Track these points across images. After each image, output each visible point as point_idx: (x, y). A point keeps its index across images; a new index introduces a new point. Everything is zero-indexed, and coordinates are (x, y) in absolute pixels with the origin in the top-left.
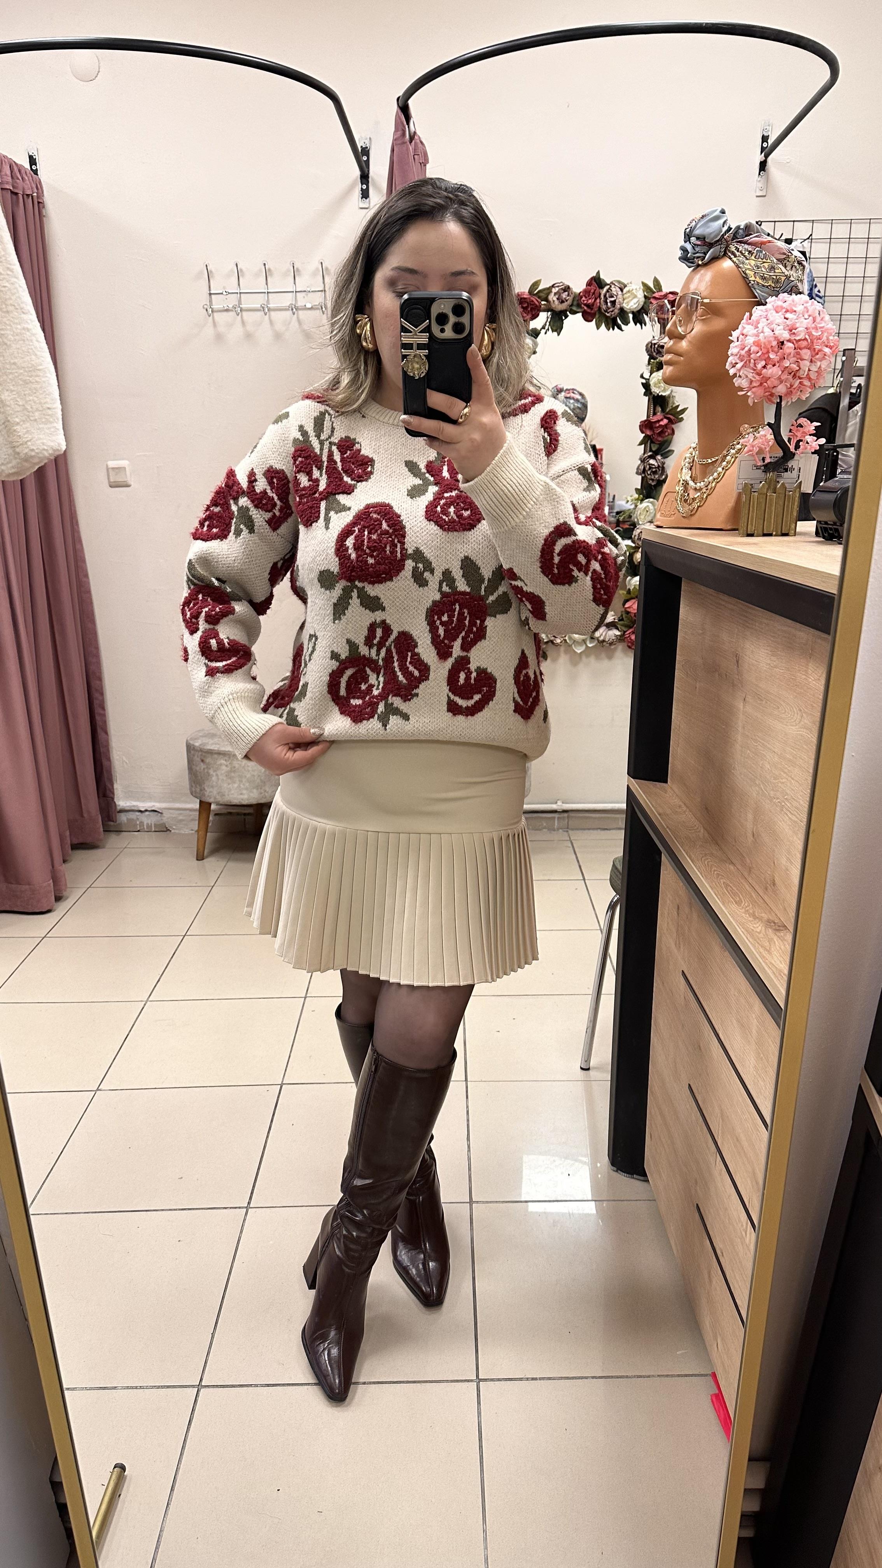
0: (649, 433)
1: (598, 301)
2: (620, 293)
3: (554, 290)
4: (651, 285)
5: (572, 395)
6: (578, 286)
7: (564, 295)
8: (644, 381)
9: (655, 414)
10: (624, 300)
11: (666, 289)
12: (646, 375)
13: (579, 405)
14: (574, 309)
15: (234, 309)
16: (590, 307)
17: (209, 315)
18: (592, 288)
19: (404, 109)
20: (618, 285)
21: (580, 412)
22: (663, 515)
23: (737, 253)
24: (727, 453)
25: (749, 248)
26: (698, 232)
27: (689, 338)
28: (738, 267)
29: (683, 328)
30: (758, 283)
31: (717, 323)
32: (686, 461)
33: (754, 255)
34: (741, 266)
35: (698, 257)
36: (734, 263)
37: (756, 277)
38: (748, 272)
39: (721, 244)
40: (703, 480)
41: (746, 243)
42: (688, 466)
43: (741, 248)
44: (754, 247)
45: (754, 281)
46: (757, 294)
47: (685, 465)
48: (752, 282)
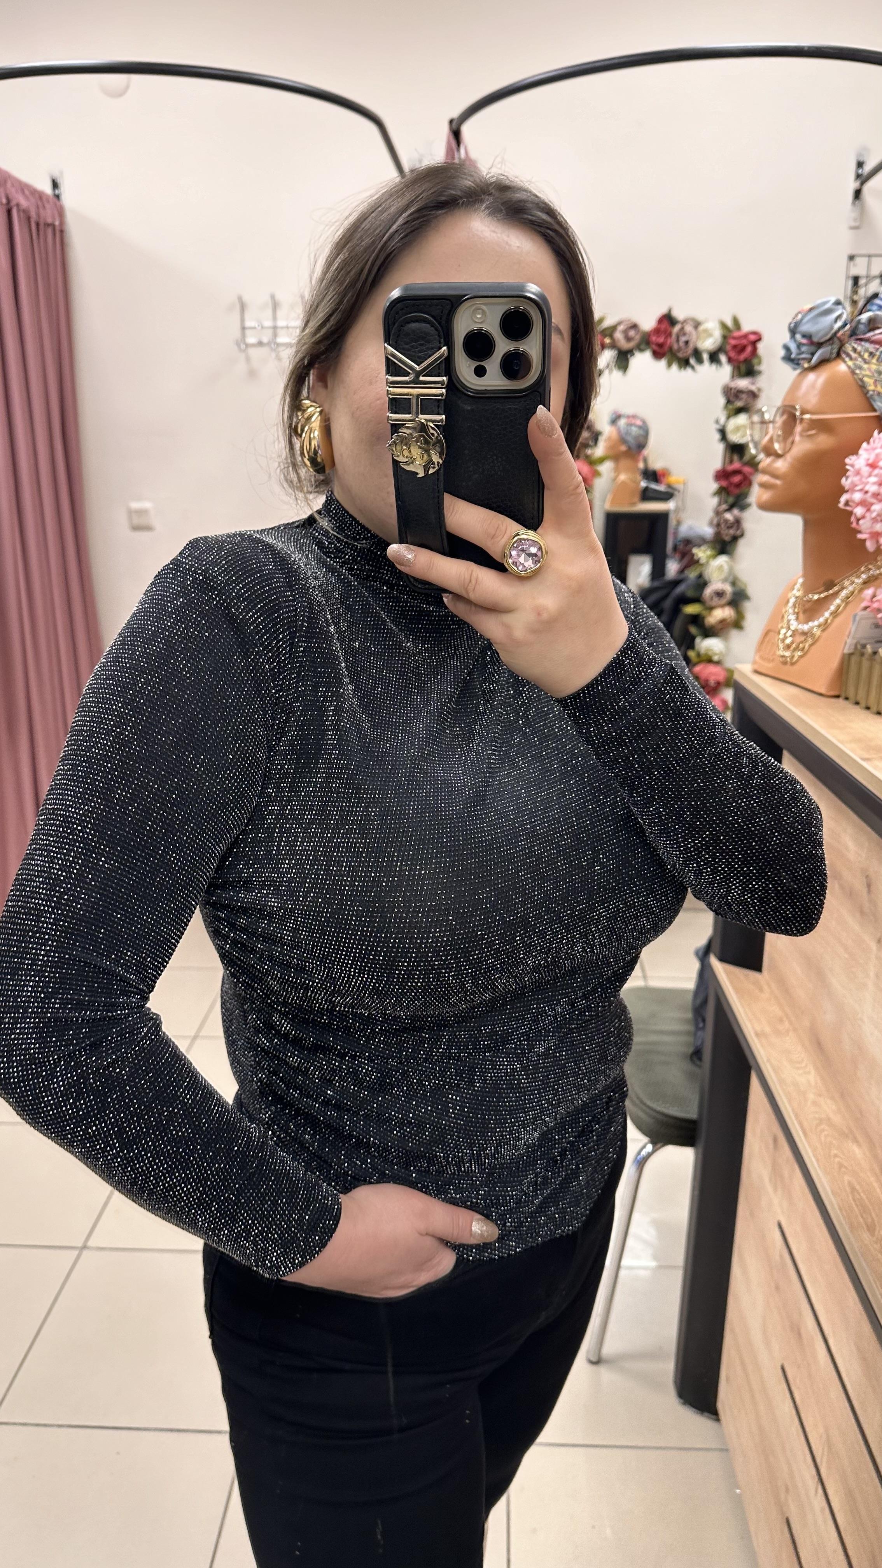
0: (724, 483)
1: (669, 341)
2: (694, 333)
3: (621, 328)
4: (729, 323)
5: (633, 421)
6: (648, 323)
7: (632, 333)
8: (718, 427)
9: (731, 462)
10: (698, 338)
11: (746, 327)
12: (722, 420)
13: (641, 432)
14: (642, 347)
15: (269, 344)
16: (661, 346)
17: (240, 350)
18: (663, 327)
19: (456, 134)
20: (691, 323)
21: (641, 439)
22: (762, 658)
23: (854, 355)
24: (836, 594)
25: (871, 347)
26: (805, 328)
27: (789, 457)
28: (853, 372)
29: (782, 445)
30: (879, 394)
31: (824, 441)
32: (792, 600)
33: (876, 357)
34: (858, 371)
35: (804, 359)
36: (849, 367)
37: (876, 386)
38: (866, 379)
39: (832, 344)
40: (807, 622)
41: (867, 340)
42: (794, 606)
43: (859, 348)
44: (877, 346)
45: (874, 391)
46: (876, 407)
47: (791, 604)
48: (871, 393)
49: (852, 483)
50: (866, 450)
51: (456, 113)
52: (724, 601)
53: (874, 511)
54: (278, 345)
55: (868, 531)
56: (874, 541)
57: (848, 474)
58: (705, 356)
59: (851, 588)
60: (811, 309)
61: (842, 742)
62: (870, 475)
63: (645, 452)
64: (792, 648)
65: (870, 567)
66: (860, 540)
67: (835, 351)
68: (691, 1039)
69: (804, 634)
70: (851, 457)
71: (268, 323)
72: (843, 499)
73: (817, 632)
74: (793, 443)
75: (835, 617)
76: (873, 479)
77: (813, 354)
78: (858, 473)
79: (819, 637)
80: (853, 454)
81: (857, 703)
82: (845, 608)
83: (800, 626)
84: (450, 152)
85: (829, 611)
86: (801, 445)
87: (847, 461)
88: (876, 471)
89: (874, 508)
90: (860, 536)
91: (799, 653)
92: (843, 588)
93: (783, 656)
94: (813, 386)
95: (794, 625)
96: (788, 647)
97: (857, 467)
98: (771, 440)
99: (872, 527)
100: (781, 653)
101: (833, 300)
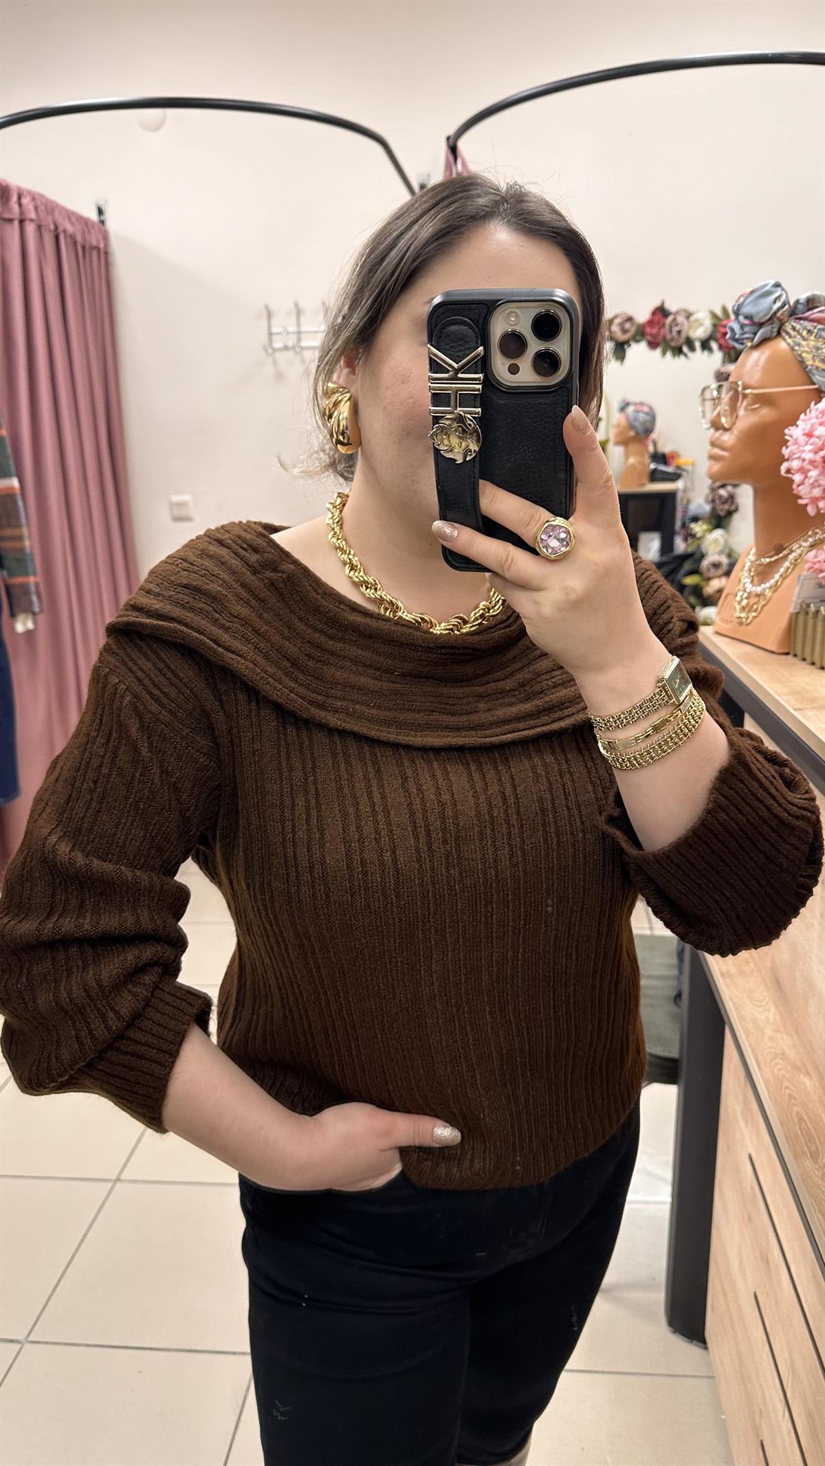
1: (662, 331)
2: (686, 323)
3: (617, 321)
4: (719, 313)
5: (641, 408)
6: (642, 316)
7: (627, 325)
10: (690, 327)
13: (648, 418)
14: (638, 338)
15: (293, 348)
16: (654, 336)
17: (268, 355)
18: (656, 319)
19: (453, 150)
20: (683, 314)
21: (648, 425)
22: (723, 620)
23: (792, 333)
24: (786, 557)
25: (809, 325)
26: (746, 310)
27: (736, 431)
28: (793, 349)
29: (729, 419)
30: (817, 368)
31: (766, 414)
32: (748, 564)
33: (814, 334)
34: (797, 348)
35: (747, 338)
36: (789, 344)
37: (814, 361)
38: (804, 355)
39: (772, 324)
40: (760, 585)
41: (805, 319)
42: (750, 570)
43: (798, 327)
44: (815, 324)
45: (812, 365)
46: (815, 380)
47: (746, 568)
48: (810, 367)
49: (791, 451)
50: (804, 420)
51: (451, 131)
52: (720, 572)
53: (811, 477)
54: (302, 348)
55: (808, 496)
56: (814, 505)
57: (789, 444)
58: (697, 345)
59: (799, 551)
60: (752, 292)
61: (779, 695)
62: (806, 444)
63: (654, 436)
64: (747, 610)
65: (817, 531)
66: (800, 505)
67: (776, 330)
68: (675, 983)
69: (758, 595)
70: (790, 428)
71: (292, 329)
72: (784, 467)
73: (768, 593)
74: (737, 417)
75: (784, 579)
76: (809, 448)
77: (755, 334)
78: (796, 442)
79: (770, 598)
80: (792, 425)
81: (804, 660)
82: (793, 569)
83: (754, 589)
84: (448, 167)
85: (779, 573)
86: (746, 419)
87: (786, 431)
88: (813, 440)
89: (810, 474)
90: (800, 502)
91: (754, 614)
92: (792, 551)
93: (739, 618)
94: (757, 363)
95: (749, 586)
96: (743, 609)
97: (795, 436)
98: (719, 415)
99: (810, 492)
100: (738, 614)
101: (772, 282)
